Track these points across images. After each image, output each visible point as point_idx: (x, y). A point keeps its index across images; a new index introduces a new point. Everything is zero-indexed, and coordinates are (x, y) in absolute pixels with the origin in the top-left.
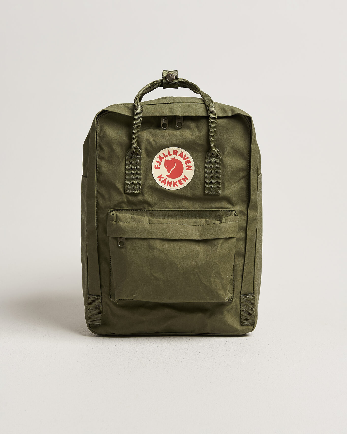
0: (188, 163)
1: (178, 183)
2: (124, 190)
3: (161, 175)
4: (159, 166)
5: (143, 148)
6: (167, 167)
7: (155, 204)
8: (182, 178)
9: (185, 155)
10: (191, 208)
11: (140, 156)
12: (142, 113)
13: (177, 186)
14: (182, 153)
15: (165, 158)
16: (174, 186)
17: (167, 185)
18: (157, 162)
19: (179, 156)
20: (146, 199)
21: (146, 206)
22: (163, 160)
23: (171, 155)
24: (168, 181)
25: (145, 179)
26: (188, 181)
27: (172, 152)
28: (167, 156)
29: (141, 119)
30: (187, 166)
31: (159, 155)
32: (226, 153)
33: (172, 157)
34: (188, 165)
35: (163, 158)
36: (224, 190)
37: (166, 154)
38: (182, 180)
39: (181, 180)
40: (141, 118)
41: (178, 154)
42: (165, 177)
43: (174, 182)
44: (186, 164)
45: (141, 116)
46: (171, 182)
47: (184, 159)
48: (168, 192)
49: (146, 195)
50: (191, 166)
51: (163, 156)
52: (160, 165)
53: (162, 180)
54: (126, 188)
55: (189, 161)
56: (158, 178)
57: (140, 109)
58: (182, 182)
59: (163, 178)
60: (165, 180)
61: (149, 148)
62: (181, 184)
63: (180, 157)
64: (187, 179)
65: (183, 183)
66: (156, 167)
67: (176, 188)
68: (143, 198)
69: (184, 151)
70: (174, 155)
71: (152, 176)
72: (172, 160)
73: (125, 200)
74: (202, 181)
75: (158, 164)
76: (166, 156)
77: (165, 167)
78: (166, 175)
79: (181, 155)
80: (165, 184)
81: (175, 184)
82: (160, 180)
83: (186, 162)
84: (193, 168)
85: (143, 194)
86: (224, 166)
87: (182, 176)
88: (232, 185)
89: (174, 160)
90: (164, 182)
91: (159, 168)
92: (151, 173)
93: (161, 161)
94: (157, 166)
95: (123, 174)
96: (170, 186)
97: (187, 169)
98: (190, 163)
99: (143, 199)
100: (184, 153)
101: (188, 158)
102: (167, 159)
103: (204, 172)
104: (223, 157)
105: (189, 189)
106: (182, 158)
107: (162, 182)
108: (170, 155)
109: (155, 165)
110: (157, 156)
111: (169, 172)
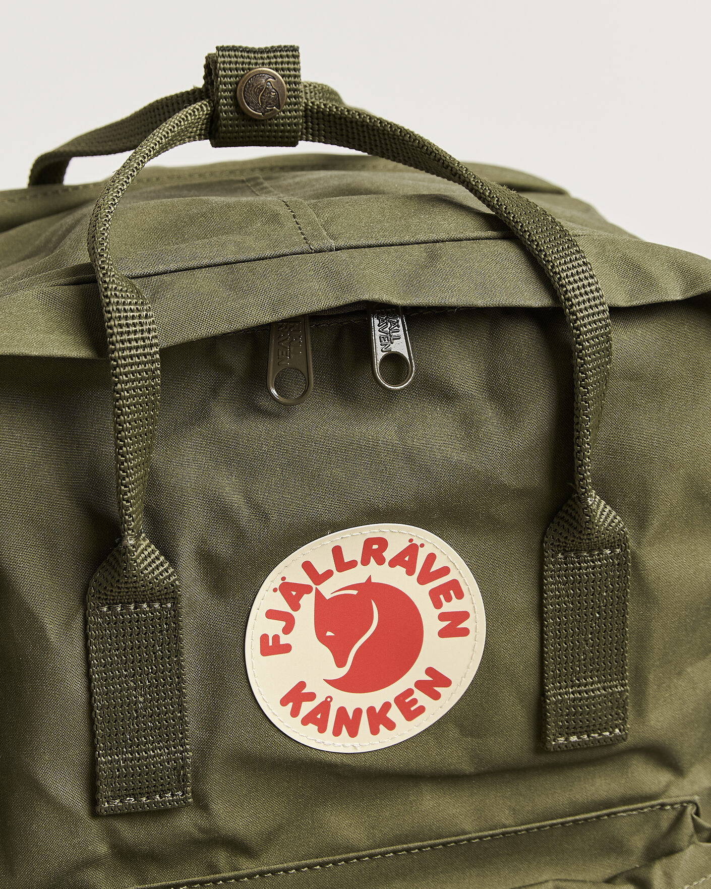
0: (448, 599)
1: (395, 714)
2: (93, 802)
3: (302, 685)
4: (284, 640)
5: (186, 548)
6: (329, 634)
7: (270, 838)
8: (420, 685)
9: (431, 558)
10: (468, 827)
11: (175, 600)
12: (155, 330)
13: (391, 726)
14: (412, 550)
15: (314, 586)
16: (374, 731)
17: (337, 732)
18: (272, 614)
19: (393, 564)
20: (220, 824)
21: (222, 858)
22: (308, 602)
23: (353, 564)
24: (342, 711)
25: (212, 723)
26: (450, 697)
27: (352, 552)
28: (329, 574)
29: (156, 369)
30: (442, 617)
31: (283, 579)
32: (655, 523)
33: (358, 575)
34: (447, 607)
35: (308, 589)
36: (641, 713)
37: (324, 562)
38: (418, 694)
39: (409, 692)
40: (157, 361)
41: (389, 555)
42: (323, 692)
43: (371, 710)
44: (438, 605)
45: (155, 353)
46: (358, 712)
47: (424, 578)
48: (344, 766)
49: (219, 807)
50: (465, 615)
51: (306, 580)
52: (287, 630)
53: (307, 707)
54: (105, 790)
55: (454, 589)
56: (284, 702)
57: (141, 324)
58: (415, 701)
59: (311, 696)
60: (325, 706)
61: (222, 546)
62: (410, 711)
63: (400, 570)
64: (447, 682)
65: (421, 710)
66: (272, 647)
67: (386, 739)
68: (203, 822)
69: (420, 535)
70: (365, 562)
71: (253, 704)
72: (355, 592)
73: (102, 849)
74: (529, 682)
75: (276, 626)
76: (319, 578)
77: (321, 637)
78: (328, 682)
79: (407, 558)
80: (322, 729)
81: (378, 719)
82: (295, 713)
83: (434, 595)
84: (477, 623)
85: (201, 803)
86: (646, 593)
87: (417, 673)
88: (679, 674)
89: (369, 589)
90: (318, 718)
91: (287, 648)
92: (244, 683)
93: (296, 606)
94: (276, 638)
95: (78, 716)
96: (353, 733)
97: (443, 633)
98: (460, 595)
99: (202, 830)
100: (422, 545)
101: (445, 571)
102: (328, 589)
103: (534, 635)
104: (639, 543)
105: (453, 732)
106: (410, 572)
107: (305, 722)
108: (342, 565)
109: (264, 638)
110: (273, 580)
111: (340, 663)
